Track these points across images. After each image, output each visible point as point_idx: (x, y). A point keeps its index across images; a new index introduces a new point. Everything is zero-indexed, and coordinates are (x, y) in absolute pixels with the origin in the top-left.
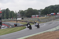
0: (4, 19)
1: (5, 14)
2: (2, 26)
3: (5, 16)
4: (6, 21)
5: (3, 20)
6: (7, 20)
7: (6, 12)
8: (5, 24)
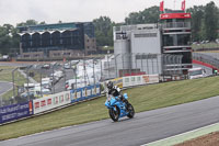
0: (198, 41)
1: (203, 25)
2: (191, 67)
3: (202, 32)
4: (207, 50)
5: (194, 45)
6: (212, 45)
7: (207, 17)
8: (201, 61)
